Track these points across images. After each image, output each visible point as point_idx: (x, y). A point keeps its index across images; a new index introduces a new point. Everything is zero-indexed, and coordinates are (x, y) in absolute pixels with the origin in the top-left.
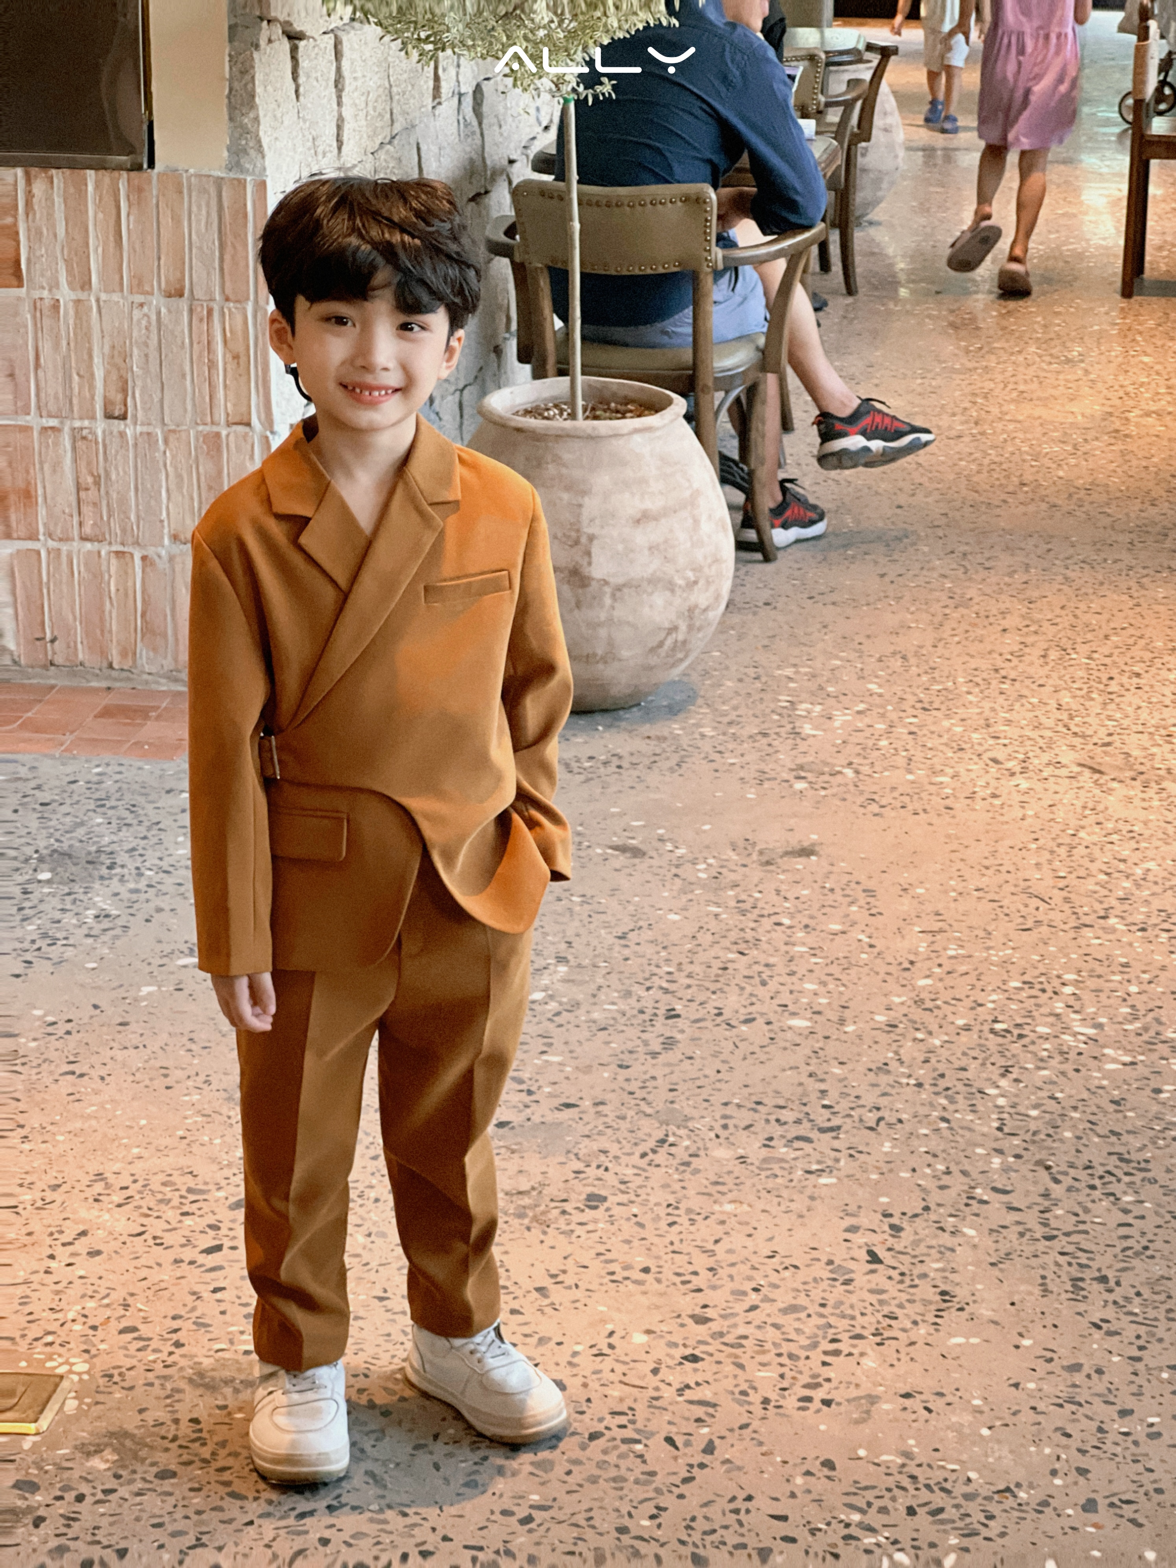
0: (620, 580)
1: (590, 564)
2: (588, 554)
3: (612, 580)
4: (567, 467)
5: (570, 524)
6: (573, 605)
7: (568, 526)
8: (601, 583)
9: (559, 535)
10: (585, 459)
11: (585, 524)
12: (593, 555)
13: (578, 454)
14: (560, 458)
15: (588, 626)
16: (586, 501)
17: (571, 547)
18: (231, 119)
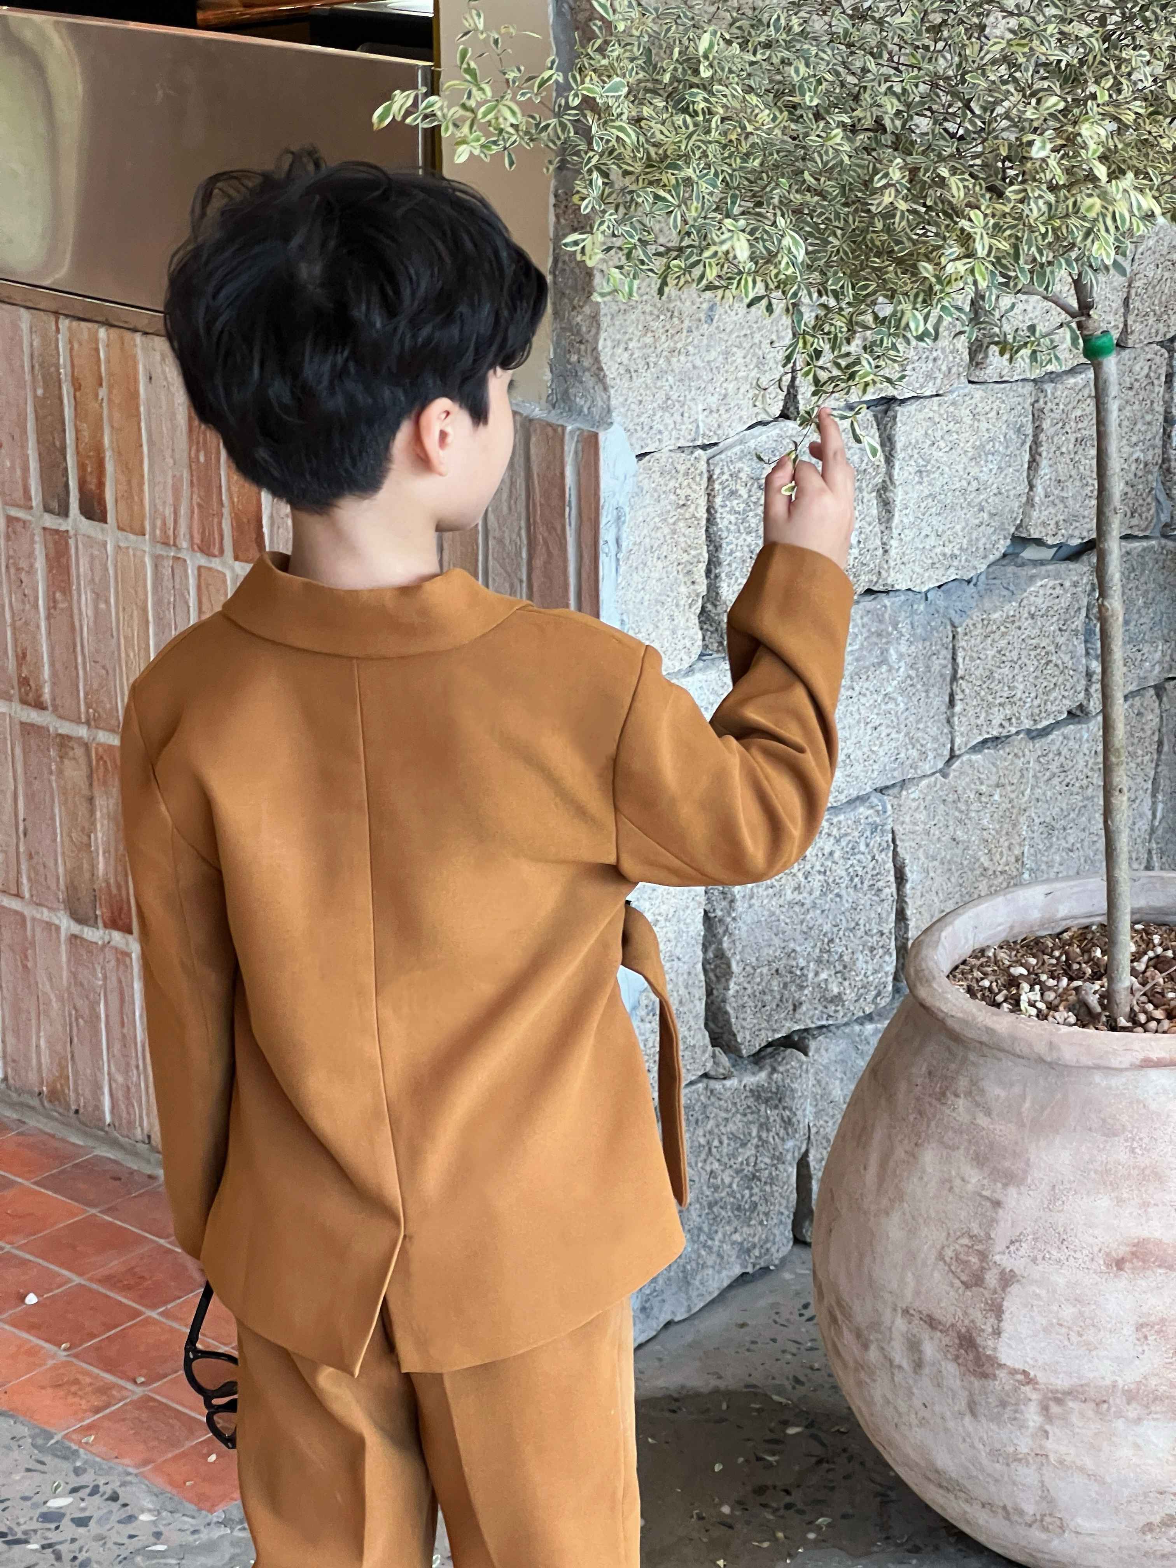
0: (1061, 1383)
1: (998, 1331)
2: (997, 1310)
3: (1041, 1377)
4: (988, 1113)
5: (971, 1237)
6: (962, 1405)
7: (965, 1241)
8: (1020, 1377)
9: (949, 1253)
10: (1027, 1104)
11: (1000, 1244)
12: (1006, 1316)
13: (1017, 1089)
14: (982, 1091)
15: (995, 1454)
16: (1012, 1197)
17: (966, 1285)
18: (556, 313)
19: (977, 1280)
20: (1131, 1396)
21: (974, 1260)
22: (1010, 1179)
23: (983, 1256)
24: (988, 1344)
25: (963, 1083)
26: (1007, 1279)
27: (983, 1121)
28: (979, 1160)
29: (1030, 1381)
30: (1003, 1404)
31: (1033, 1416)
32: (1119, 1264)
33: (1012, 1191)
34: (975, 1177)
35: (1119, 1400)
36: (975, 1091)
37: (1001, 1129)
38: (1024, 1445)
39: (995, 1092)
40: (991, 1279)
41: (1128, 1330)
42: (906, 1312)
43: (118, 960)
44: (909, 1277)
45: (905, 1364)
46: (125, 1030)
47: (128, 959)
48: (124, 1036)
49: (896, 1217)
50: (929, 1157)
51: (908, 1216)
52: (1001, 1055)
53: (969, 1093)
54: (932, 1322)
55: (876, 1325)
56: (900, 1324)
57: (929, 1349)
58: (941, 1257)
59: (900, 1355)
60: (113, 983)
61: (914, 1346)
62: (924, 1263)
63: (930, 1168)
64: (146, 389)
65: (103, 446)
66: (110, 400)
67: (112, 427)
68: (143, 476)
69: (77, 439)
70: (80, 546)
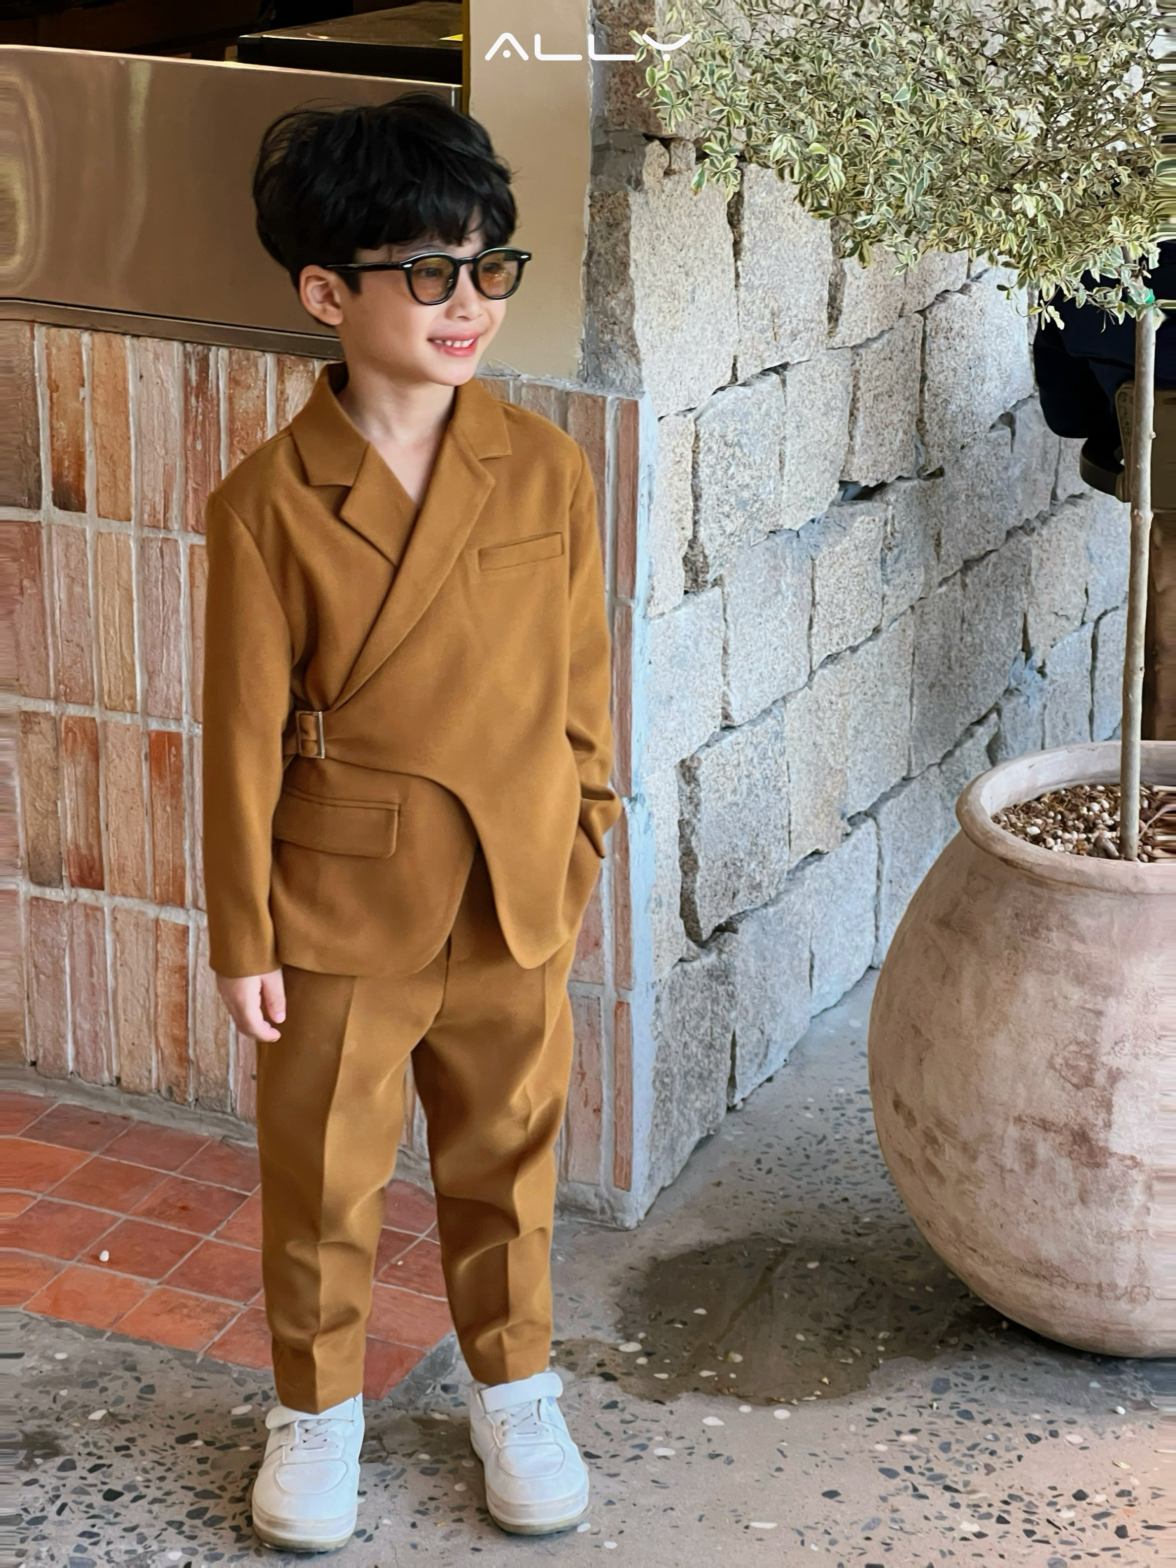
1: (1108, 1125)
2: (1107, 1106)
3: (1146, 1160)
4: (1082, 940)
5: (1078, 1044)
6: (1073, 1196)
7: (1073, 1048)
8: (1128, 1162)
9: (1058, 1061)
10: (1116, 930)
11: (1105, 1046)
12: (1115, 1109)
13: (1105, 918)
14: (1073, 923)
15: (1100, 1235)
16: (1111, 1006)
17: (1077, 1087)
18: (589, 299)
19: (1088, 1081)
21: (1082, 1063)
22: (1107, 991)
23: (1091, 1059)
24: (1100, 1137)
25: (1054, 919)
26: (1114, 1077)
27: (1077, 947)
28: (1080, 980)
29: (1136, 1164)
30: (1113, 1188)
33: (1112, 1001)
34: (1076, 994)
36: (1066, 923)
37: (1096, 953)
38: (1128, 1223)
39: (1085, 922)
40: (1100, 1078)
42: (1019, 1120)
43: (87, 916)
44: (1021, 1089)
45: (1017, 1167)
46: (94, 980)
47: (99, 915)
48: (93, 986)
49: (1002, 1037)
50: (1031, 984)
51: (1015, 1035)
52: (1089, 892)
53: (1060, 927)
54: (1045, 1125)
55: (986, 1137)
56: (1013, 1131)
57: (1043, 1150)
58: (1051, 1065)
59: (1010, 1158)
60: (80, 937)
61: (1027, 1149)
62: (1035, 1074)
63: (1031, 992)
64: (135, 387)
65: (83, 441)
66: (93, 399)
67: (95, 424)
68: (129, 467)
69: (52, 436)
70: (54, 535)
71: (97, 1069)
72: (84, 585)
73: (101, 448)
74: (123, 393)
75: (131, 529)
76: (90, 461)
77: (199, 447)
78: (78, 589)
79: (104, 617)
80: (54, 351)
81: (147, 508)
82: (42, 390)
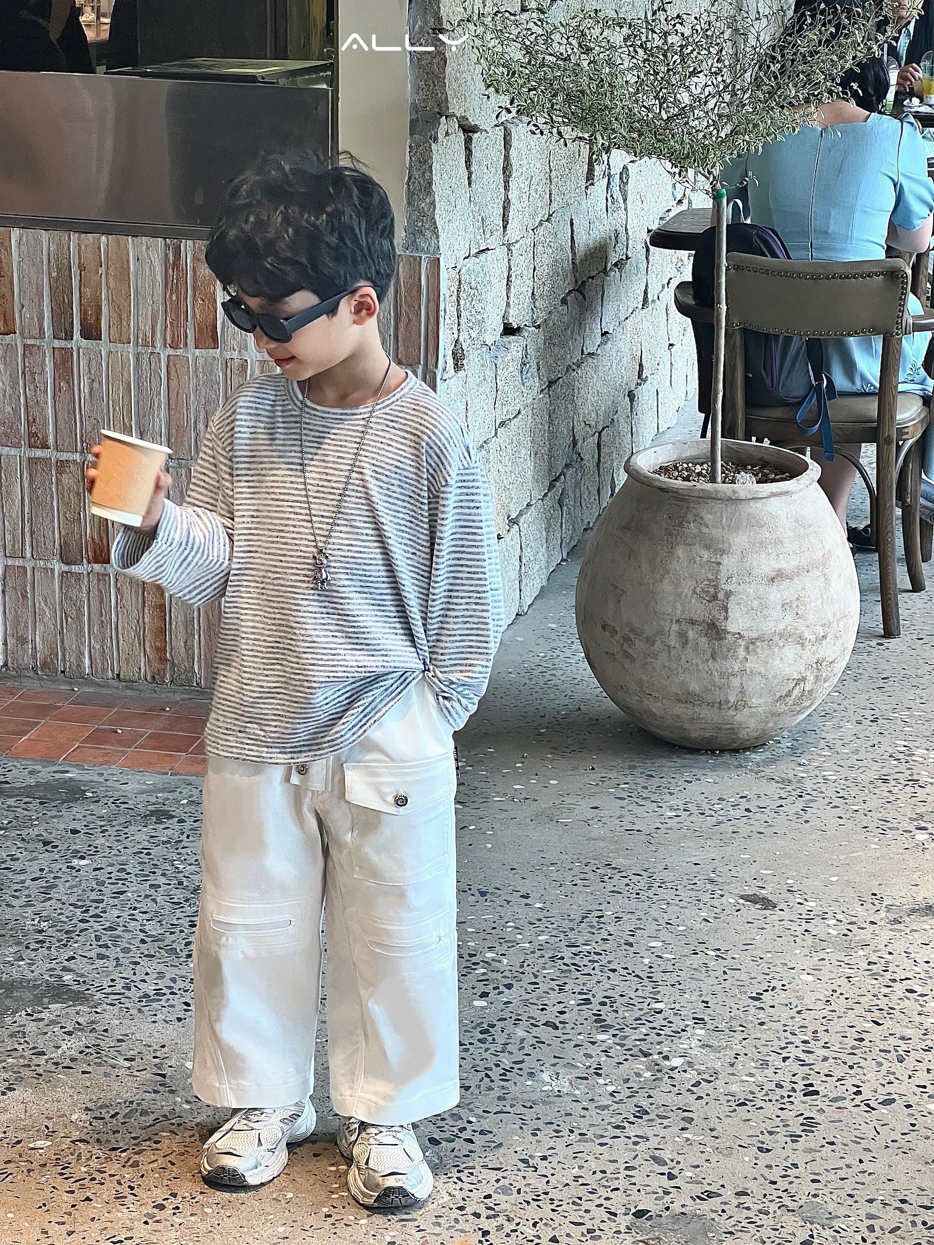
0: (754, 635)
1: (726, 618)
2: (726, 609)
3: (746, 634)
4: (707, 526)
5: (709, 580)
6: (708, 656)
7: (706, 582)
8: (737, 636)
9: (698, 590)
10: (724, 520)
11: (723, 581)
12: (730, 610)
13: (718, 515)
14: (702, 518)
15: (722, 675)
16: (725, 560)
17: (709, 601)
18: (409, 203)
19: (715, 597)
20: (781, 636)
21: (712, 590)
22: (723, 552)
23: (716, 587)
24: (722, 625)
25: (690, 517)
26: (728, 594)
27: (705, 530)
28: (707, 547)
29: (741, 636)
30: (729, 650)
31: (741, 653)
32: (773, 580)
33: (725, 556)
34: (706, 555)
35: (776, 638)
36: (698, 519)
37: (716, 533)
38: (736, 667)
39: (708, 517)
40: (721, 596)
41: (779, 607)
42: (678, 621)
43: (99, 580)
44: (678, 605)
45: (677, 646)
46: (103, 618)
47: (107, 578)
48: (102, 621)
49: (666, 581)
50: (680, 552)
51: (673, 579)
52: (709, 501)
53: (694, 521)
54: (692, 622)
55: (660, 632)
56: (675, 627)
57: (691, 634)
58: (694, 592)
59: (673, 641)
60: (94, 593)
61: (683, 636)
62: (686, 596)
63: (681, 556)
64: (135, 265)
65: (101, 299)
66: (107, 273)
67: (108, 288)
68: (130, 312)
69: (81, 297)
70: (81, 354)
71: (104, 670)
72: (100, 383)
73: (112, 302)
74: (126, 270)
75: (131, 348)
76: (104, 310)
77: (174, 298)
78: (96, 385)
79: (113, 401)
80: (83, 247)
81: (141, 336)
82: (75, 270)
